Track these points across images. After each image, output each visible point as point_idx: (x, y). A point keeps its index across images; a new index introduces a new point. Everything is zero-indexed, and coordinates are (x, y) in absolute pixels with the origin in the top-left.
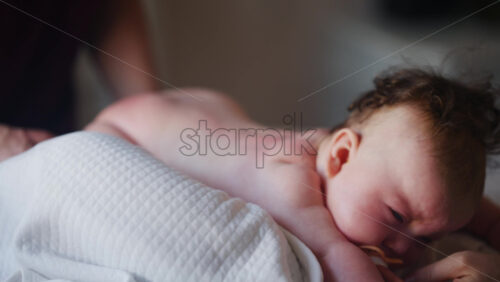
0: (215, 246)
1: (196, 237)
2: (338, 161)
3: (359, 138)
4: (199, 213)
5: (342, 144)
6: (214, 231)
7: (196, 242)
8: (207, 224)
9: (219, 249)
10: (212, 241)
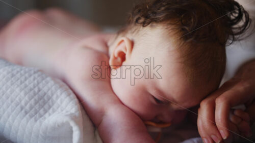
0: (23, 103)
1: (10, 99)
2: (119, 59)
3: (132, 44)
4: (12, 84)
5: (121, 48)
6: (22, 94)
7: (10, 102)
8: (17, 90)
9: (26, 104)
10: (21, 101)
